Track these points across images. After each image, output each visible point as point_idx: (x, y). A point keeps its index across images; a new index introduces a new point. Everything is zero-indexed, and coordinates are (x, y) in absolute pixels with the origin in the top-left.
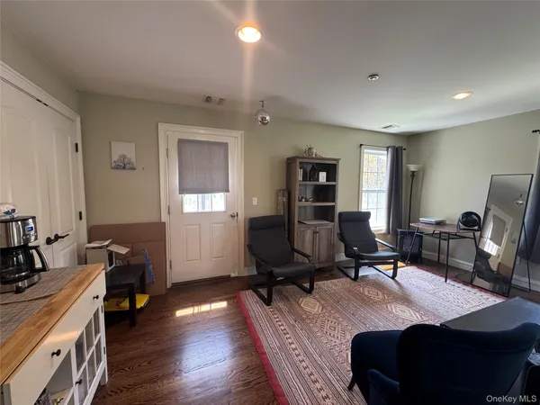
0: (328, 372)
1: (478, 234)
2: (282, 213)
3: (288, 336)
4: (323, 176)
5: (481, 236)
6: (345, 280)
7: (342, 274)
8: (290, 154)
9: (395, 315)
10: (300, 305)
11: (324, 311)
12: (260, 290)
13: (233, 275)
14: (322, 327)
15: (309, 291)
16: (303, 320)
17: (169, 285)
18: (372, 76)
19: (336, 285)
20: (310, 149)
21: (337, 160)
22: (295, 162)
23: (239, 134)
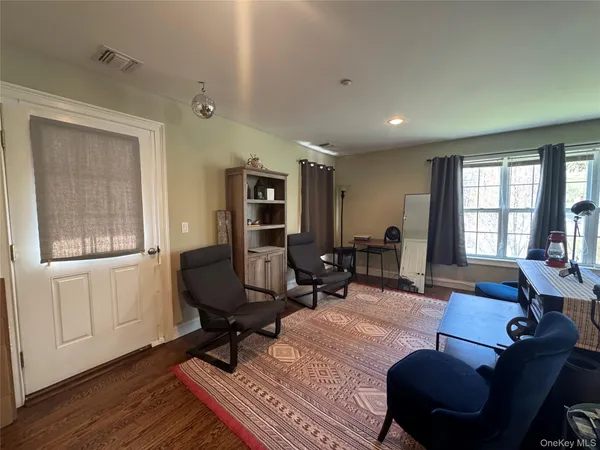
0: (349, 431)
1: (398, 245)
2: (225, 241)
3: (280, 406)
4: (271, 193)
5: (401, 247)
6: (302, 312)
7: (296, 306)
8: (229, 164)
9: (368, 336)
10: (272, 357)
11: (303, 355)
12: (208, 353)
13: (155, 344)
14: (311, 375)
15: (274, 336)
16: (286, 375)
17: (19, 401)
18: (344, 82)
19: (298, 320)
20: (256, 159)
21: (286, 175)
22: (242, 174)
23: (157, 126)
